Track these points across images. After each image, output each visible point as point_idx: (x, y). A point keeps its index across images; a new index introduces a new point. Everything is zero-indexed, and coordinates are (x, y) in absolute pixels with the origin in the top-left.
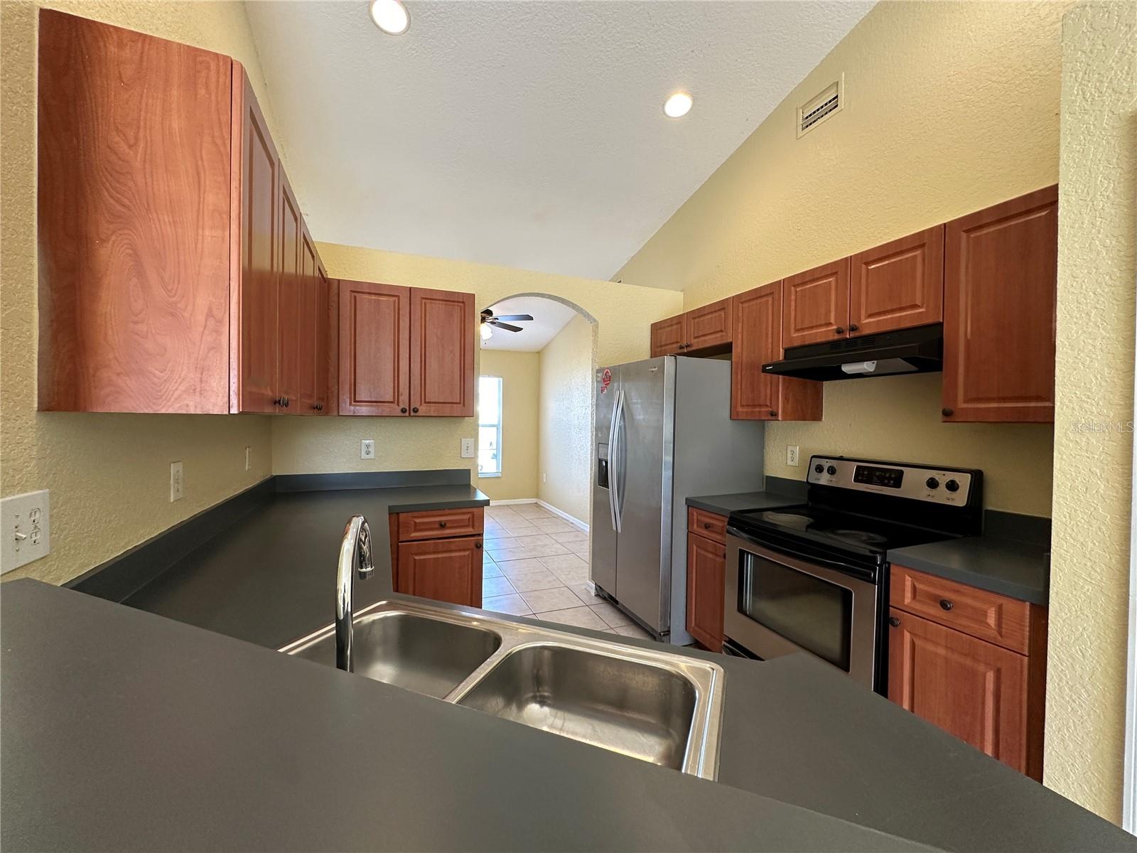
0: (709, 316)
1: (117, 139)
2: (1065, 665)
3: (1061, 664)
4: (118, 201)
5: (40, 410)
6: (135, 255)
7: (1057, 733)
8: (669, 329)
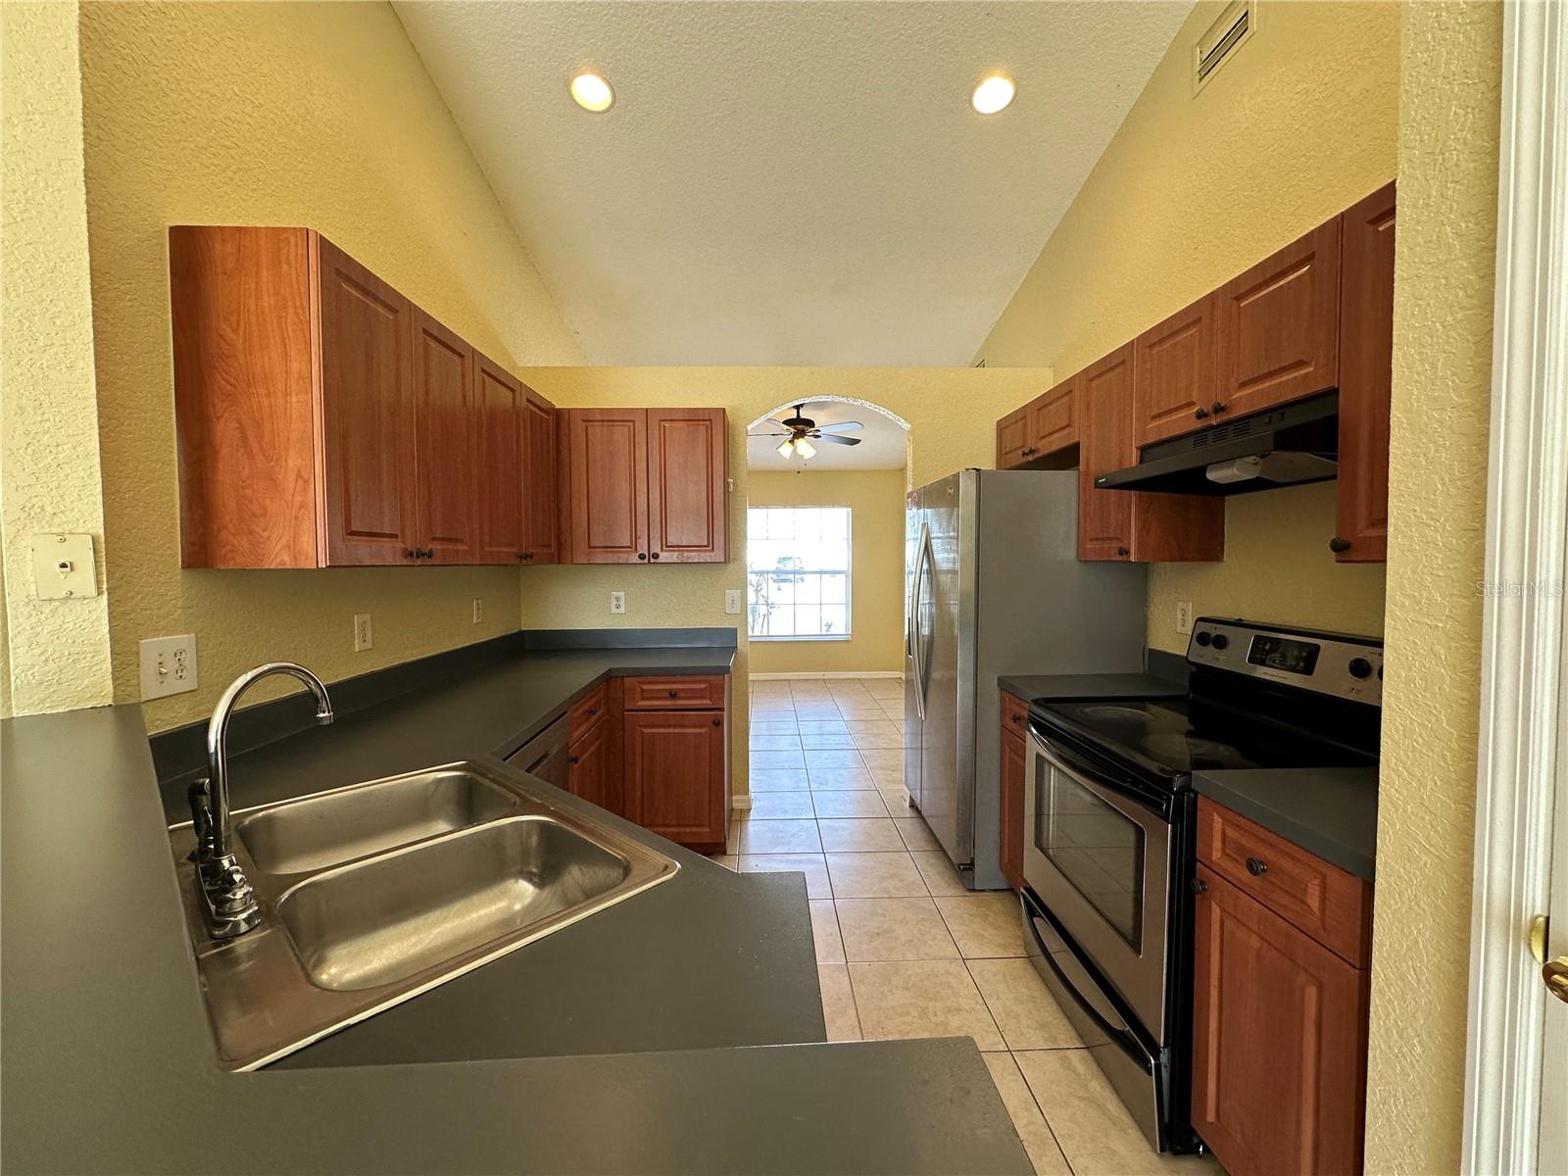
0: (1055, 405)
1: (224, 326)
2: (1393, 991)
3: (1389, 988)
4: (227, 381)
5: (183, 568)
6: (241, 428)
7: (1381, 1106)
8: (1015, 426)
